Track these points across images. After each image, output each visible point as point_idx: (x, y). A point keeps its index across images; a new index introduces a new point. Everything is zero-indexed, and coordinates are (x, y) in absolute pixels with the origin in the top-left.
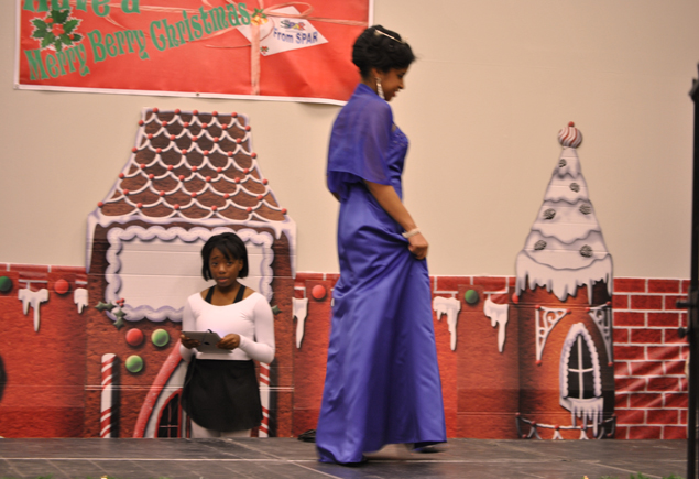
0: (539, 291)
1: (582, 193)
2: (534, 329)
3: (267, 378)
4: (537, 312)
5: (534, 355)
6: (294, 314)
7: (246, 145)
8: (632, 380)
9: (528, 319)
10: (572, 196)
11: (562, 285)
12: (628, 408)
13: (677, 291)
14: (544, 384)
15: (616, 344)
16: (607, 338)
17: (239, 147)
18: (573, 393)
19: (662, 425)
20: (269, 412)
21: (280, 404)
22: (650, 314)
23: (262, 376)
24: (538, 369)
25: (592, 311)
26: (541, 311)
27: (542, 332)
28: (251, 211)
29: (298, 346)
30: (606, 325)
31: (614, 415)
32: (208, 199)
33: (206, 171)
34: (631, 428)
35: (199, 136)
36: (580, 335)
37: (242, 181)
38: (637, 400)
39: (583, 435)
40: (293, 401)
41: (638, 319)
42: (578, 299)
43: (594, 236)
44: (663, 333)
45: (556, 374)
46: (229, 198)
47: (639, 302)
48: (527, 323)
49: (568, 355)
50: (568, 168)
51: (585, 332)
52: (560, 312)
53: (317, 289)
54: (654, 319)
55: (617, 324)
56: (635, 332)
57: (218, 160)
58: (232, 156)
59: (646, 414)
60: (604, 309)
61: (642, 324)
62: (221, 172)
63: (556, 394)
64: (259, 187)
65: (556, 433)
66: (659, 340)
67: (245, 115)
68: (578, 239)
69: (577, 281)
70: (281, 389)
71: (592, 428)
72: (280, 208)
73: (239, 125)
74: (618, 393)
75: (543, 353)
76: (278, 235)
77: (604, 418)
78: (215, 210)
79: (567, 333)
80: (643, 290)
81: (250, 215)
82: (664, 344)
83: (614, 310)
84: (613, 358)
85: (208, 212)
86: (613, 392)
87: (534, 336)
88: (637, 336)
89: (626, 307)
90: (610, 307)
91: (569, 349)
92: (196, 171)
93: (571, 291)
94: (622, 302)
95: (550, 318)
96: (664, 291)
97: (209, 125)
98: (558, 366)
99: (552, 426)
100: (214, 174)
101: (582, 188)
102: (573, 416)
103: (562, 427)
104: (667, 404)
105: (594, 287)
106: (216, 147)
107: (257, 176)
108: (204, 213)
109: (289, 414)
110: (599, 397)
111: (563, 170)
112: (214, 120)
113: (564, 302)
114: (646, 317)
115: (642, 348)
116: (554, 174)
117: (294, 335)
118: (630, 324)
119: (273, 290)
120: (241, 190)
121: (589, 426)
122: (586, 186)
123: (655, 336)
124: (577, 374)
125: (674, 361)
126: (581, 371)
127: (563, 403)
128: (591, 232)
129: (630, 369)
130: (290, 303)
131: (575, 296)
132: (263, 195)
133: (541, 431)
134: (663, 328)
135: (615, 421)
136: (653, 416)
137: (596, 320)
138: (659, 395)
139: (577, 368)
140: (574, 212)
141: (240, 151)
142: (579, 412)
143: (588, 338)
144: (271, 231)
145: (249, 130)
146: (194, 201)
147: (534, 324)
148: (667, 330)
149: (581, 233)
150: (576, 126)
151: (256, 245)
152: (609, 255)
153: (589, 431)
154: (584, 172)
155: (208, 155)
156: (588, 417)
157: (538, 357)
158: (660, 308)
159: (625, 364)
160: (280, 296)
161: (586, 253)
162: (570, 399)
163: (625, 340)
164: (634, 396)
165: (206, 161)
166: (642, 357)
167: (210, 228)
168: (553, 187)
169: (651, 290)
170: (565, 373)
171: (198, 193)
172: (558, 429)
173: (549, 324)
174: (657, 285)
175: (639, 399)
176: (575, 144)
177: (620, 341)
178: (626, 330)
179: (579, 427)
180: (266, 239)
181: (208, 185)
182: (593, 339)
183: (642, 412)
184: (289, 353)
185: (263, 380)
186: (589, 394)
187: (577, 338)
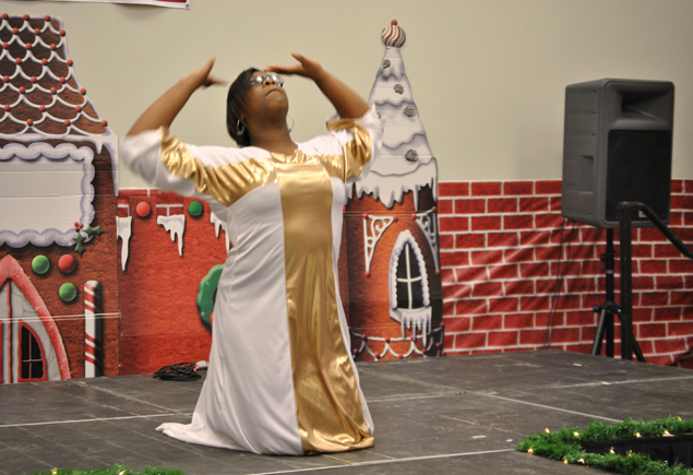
0: (366, 198)
1: (406, 95)
2: (362, 239)
3: (92, 305)
4: (365, 221)
5: (364, 266)
6: (118, 234)
7: (61, 51)
8: (458, 287)
9: (356, 229)
10: (396, 98)
11: (388, 192)
12: (454, 315)
13: (499, 193)
14: (373, 296)
15: (442, 251)
16: (434, 245)
17: (53, 54)
18: (403, 303)
19: (486, 332)
20: (95, 341)
21: (107, 331)
22: (473, 218)
23: (86, 302)
24: (368, 281)
25: (419, 218)
26: (369, 220)
27: (370, 242)
28: (69, 124)
29: (124, 269)
30: (432, 231)
31: (442, 324)
32: (21, 111)
33: (19, 81)
34: (458, 337)
35: (9, 43)
36: (408, 243)
37: (59, 91)
38: (462, 307)
39: (413, 347)
40: (120, 328)
41: (461, 224)
42: (404, 206)
43: (419, 139)
44: (486, 237)
45: (385, 285)
46: (45, 110)
47: (463, 206)
48: (356, 233)
49: (396, 264)
50: (392, 69)
51: (412, 240)
52: (387, 220)
53: (141, 207)
54: (478, 223)
55: (442, 230)
56: (460, 238)
57: (31, 68)
58: (46, 64)
59: (472, 321)
60: (430, 215)
61: (466, 229)
62: (36, 82)
63: (387, 304)
64: (77, 98)
65: (387, 346)
66: (482, 245)
67: (59, 18)
68: (403, 144)
69: (403, 188)
70: (107, 315)
71: (421, 339)
72: (100, 120)
73: (53, 30)
74: (446, 301)
75: (372, 264)
76: (99, 150)
77: (433, 328)
78: (31, 124)
79: (395, 241)
80: (467, 194)
81: (69, 128)
82: (487, 248)
83: (439, 216)
84: (440, 265)
85: (23, 127)
86: (441, 301)
87: (363, 246)
88: (462, 241)
89: (451, 212)
90: (436, 212)
91: (397, 258)
92: (8, 81)
93: (398, 198)
94: (446, 207)
95: (377, 227)
96: (487, 194)
97: (20, 30)
98: (387, 275)
99: (383, 339)
100: (28, 84)
101: (406, 90)
102: (402, 327)
103: (392, 339)
104: (491, 310)
105: (419, 193)
106: (29, 54)
107: (75, 86)
108: (19, 128)
109: (117, 342)
110: (427, 307)
111: (387, 71)
112: (26, 24)
113: (391, 209)
114: (470, 221)
115: (466, 254)
116: (377, 76)
117: (119, 256)
118: (455, 229)
119: (95, 209)
120: (57, 101)
121: (419, 337)
122: (410, 87)
123: (478, 240)
124: (406, 284)
125: (498, 265)
126: (409, 280)
127: (393, 314)
128: (415, 135)
129: (455, 275)
130: (114, 223)
131: (402, 203)
132: (82, 106)
133: (372, 345)
134: (486, 232)
135: (443, 330)
136: (478, 323)
137: (423, 227)
138: (484, 301)
139: (405, 277)
140: (399, 115)
141: (54, 58)
142: (408, 324)
143: (415, 245)
144: (92, 145)
145: (63, 34)
146: (7, 114)
147: (362, 233)
148: (490, 235)
149: (406, 137)
150: (399, 24)
151: (76, 161)
152: (433, 159)
153: (418, 342)
154: (407, 72)
155: (20, 64)
156: (417, 328)
157: (367, 269)
158: (483, 211)
159: (450, 271)
160: (103, 216)
161: (411, 158)
162: (400, 310)
163: (450, 246)
164: (460, 303)
165: (19, 69)
166: (466, 262)
167: (26, 144)
168: (377, 89)
169: (474, 193)
170: (395, 284)
171: (12, 106)
172: (388, 341)
173: (377, 233)
174: (480, 188)
175: (464, 306)
176: (399, 44)
177: (446, 248)
178: (451, 236)
179: (409, 338)
180: (86, 154)
181: (21, 97)
182: (419, 247)
183: (468, 319)
184: (114, 277)
185: (88, 307)
186: (418, 304)
187: (404, 246)
